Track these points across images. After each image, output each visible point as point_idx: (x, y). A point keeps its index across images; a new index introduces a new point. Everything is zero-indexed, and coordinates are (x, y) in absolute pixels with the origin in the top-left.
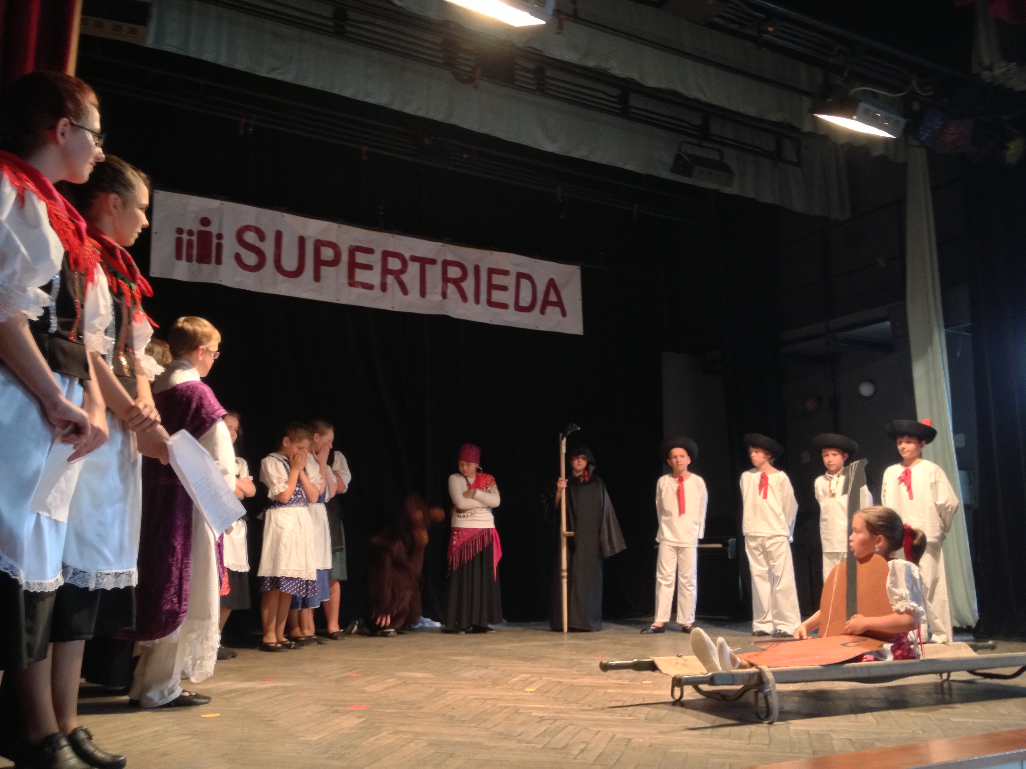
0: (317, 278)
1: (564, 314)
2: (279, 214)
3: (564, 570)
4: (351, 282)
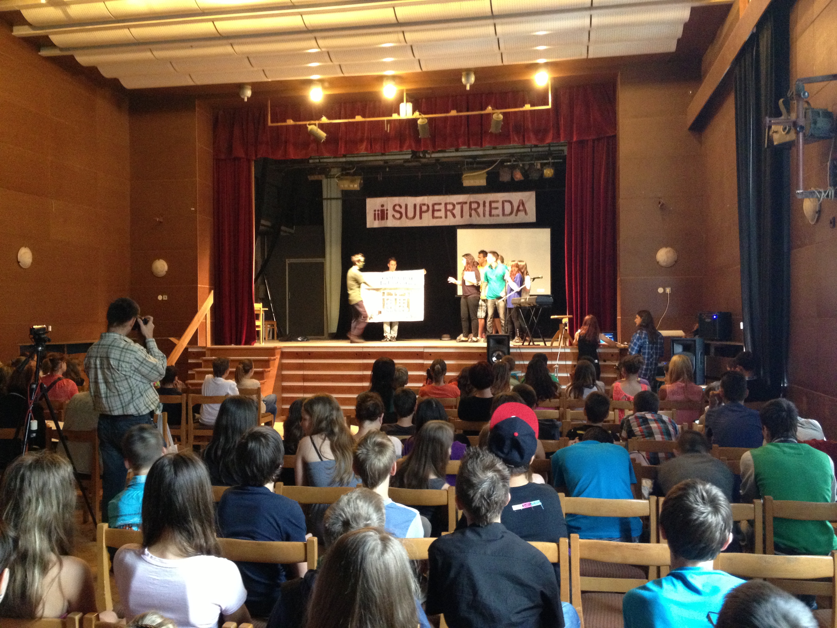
0: (420, 218)
1: (526, 214)
2: (407, 198)
4: (433, 217)
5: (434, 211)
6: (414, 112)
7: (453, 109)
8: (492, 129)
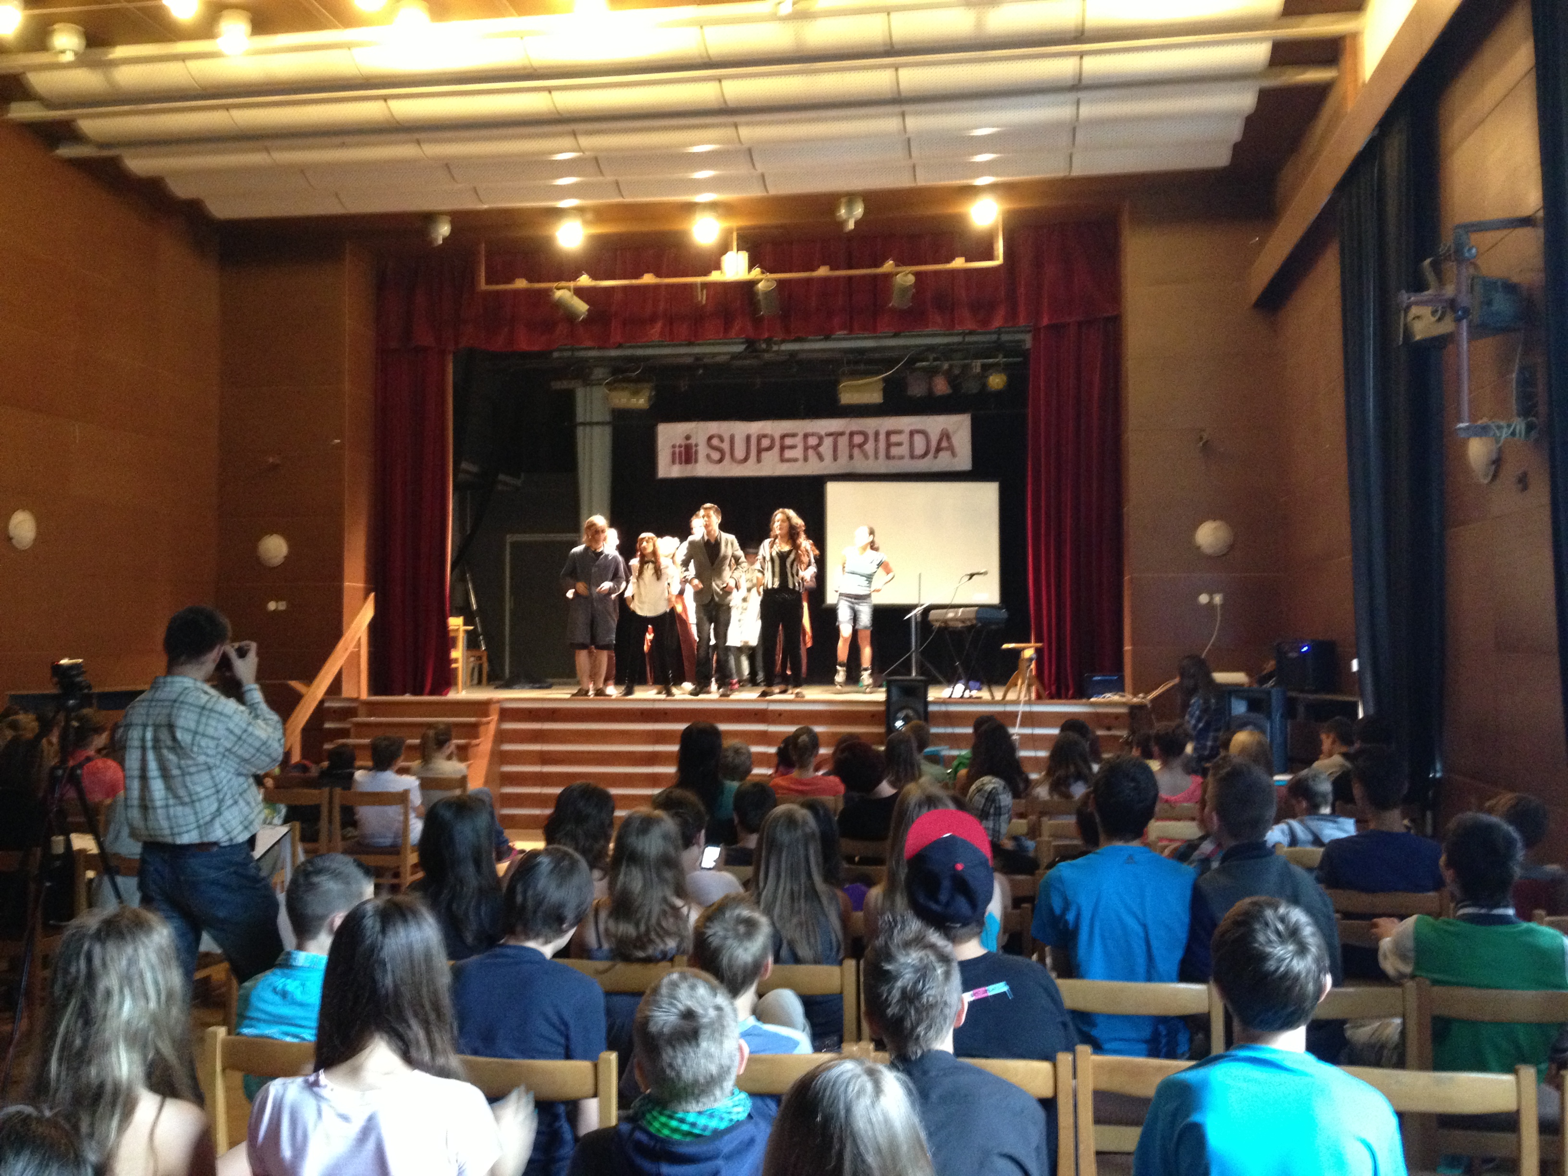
0: (758, 460)
1: (955, 455)
2: (732, 423)
4: (783, 460)
5: (783, 448)
6: (751, 267)
7: (824, 264)
8: (895, 302)
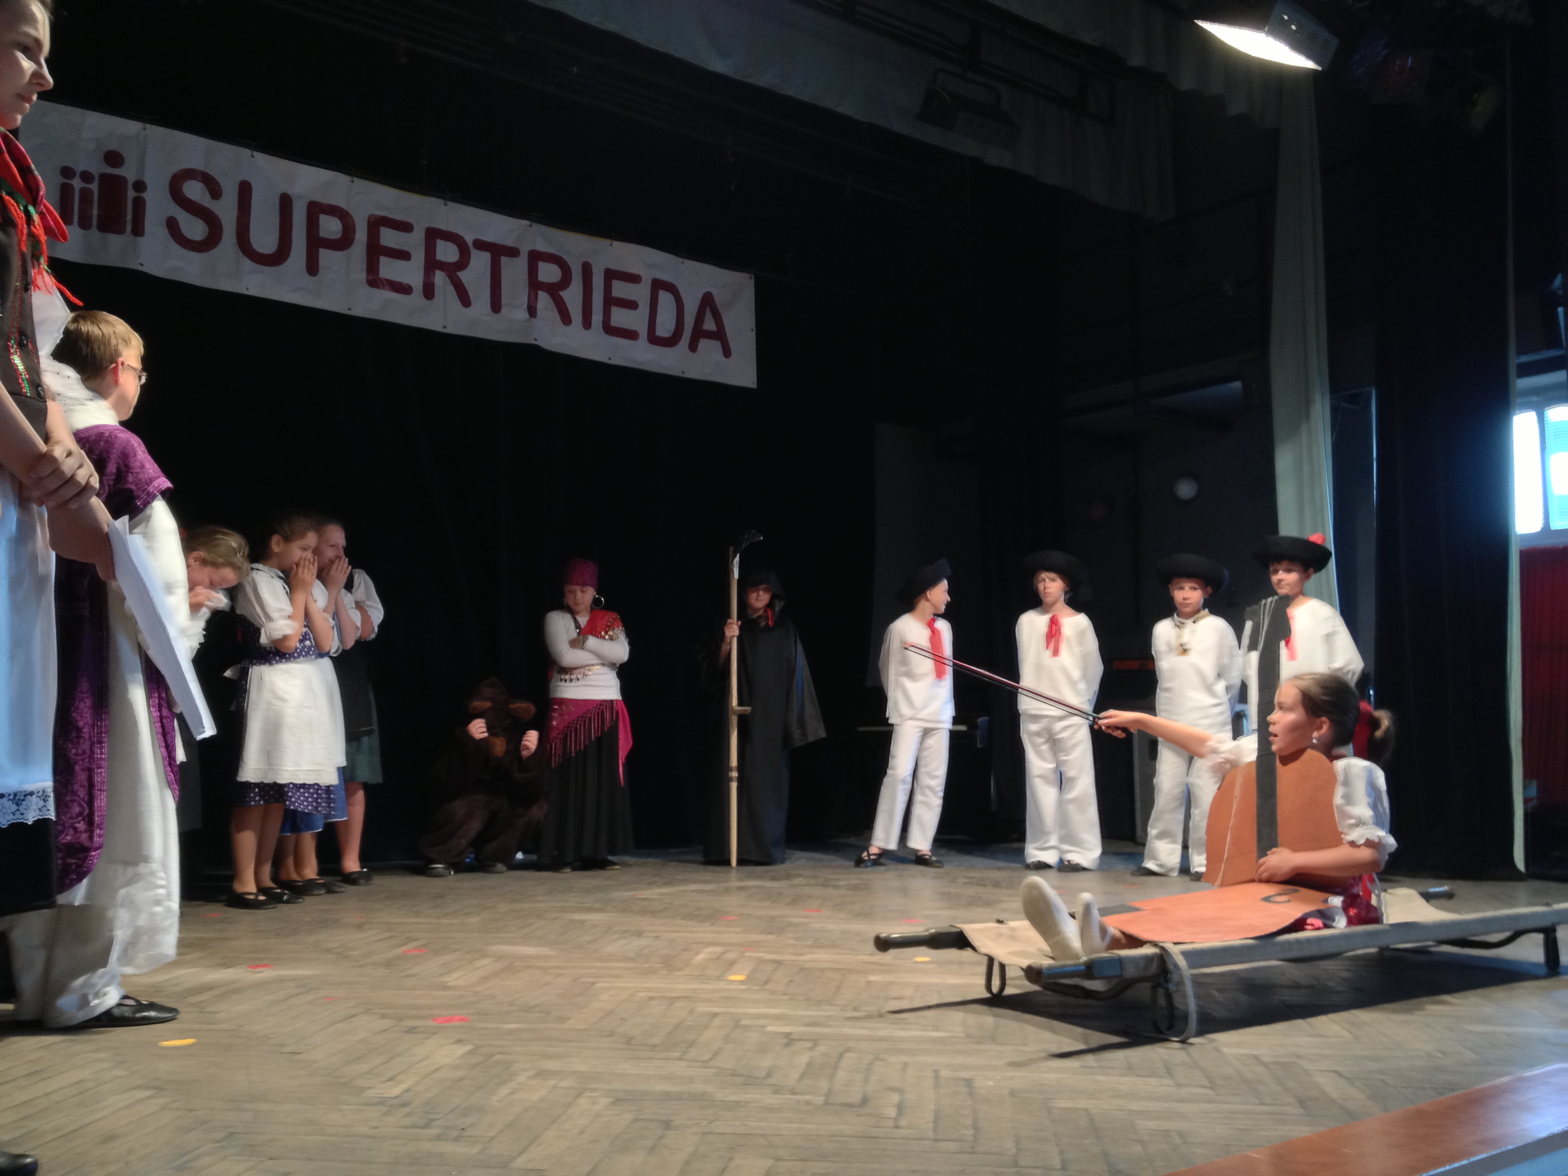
0: (312, 268)
1: (727, 353)
2: (245, 152)
3: (733, 768)
4: (373, 280)
5: (374, 250)
